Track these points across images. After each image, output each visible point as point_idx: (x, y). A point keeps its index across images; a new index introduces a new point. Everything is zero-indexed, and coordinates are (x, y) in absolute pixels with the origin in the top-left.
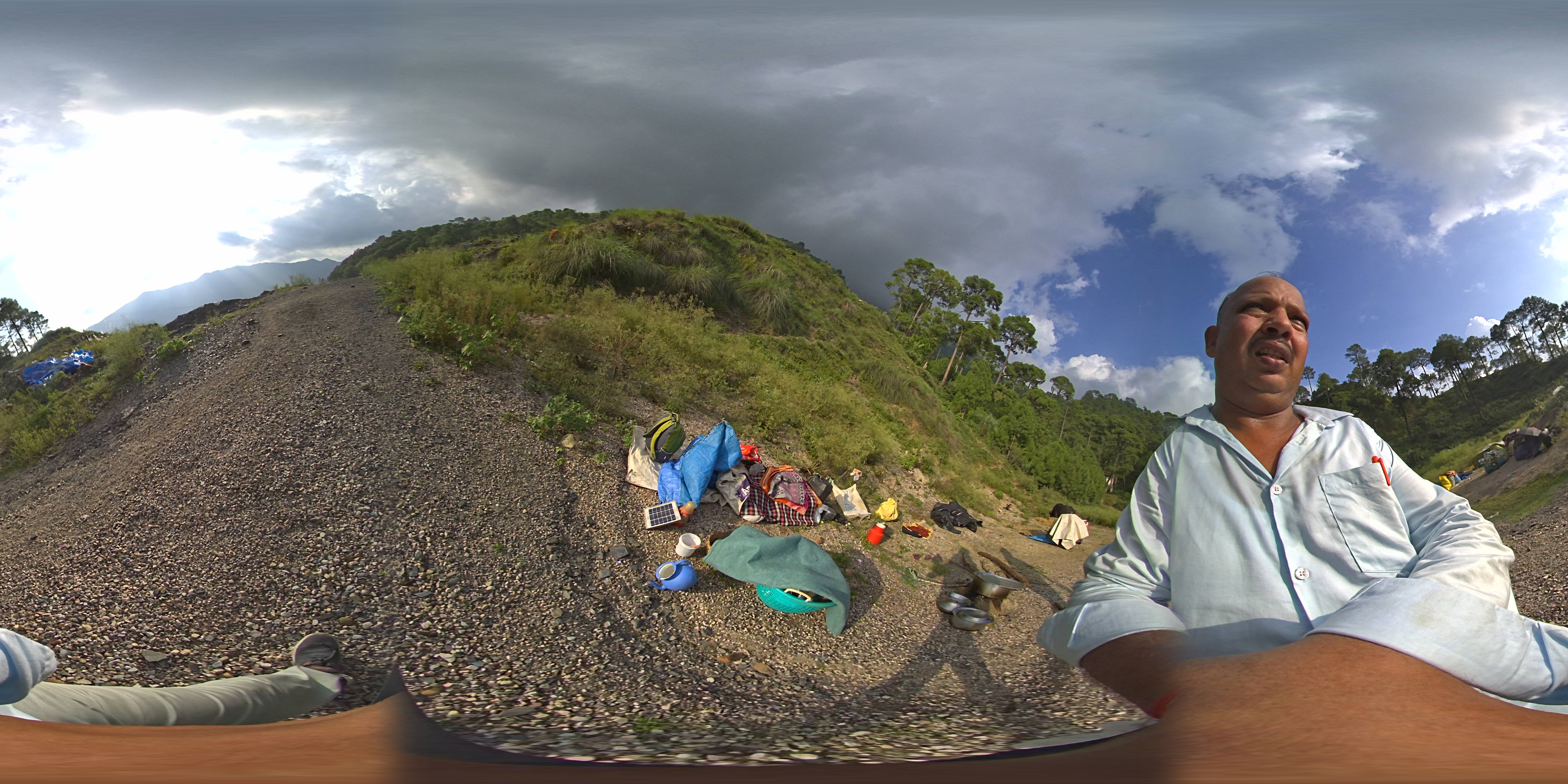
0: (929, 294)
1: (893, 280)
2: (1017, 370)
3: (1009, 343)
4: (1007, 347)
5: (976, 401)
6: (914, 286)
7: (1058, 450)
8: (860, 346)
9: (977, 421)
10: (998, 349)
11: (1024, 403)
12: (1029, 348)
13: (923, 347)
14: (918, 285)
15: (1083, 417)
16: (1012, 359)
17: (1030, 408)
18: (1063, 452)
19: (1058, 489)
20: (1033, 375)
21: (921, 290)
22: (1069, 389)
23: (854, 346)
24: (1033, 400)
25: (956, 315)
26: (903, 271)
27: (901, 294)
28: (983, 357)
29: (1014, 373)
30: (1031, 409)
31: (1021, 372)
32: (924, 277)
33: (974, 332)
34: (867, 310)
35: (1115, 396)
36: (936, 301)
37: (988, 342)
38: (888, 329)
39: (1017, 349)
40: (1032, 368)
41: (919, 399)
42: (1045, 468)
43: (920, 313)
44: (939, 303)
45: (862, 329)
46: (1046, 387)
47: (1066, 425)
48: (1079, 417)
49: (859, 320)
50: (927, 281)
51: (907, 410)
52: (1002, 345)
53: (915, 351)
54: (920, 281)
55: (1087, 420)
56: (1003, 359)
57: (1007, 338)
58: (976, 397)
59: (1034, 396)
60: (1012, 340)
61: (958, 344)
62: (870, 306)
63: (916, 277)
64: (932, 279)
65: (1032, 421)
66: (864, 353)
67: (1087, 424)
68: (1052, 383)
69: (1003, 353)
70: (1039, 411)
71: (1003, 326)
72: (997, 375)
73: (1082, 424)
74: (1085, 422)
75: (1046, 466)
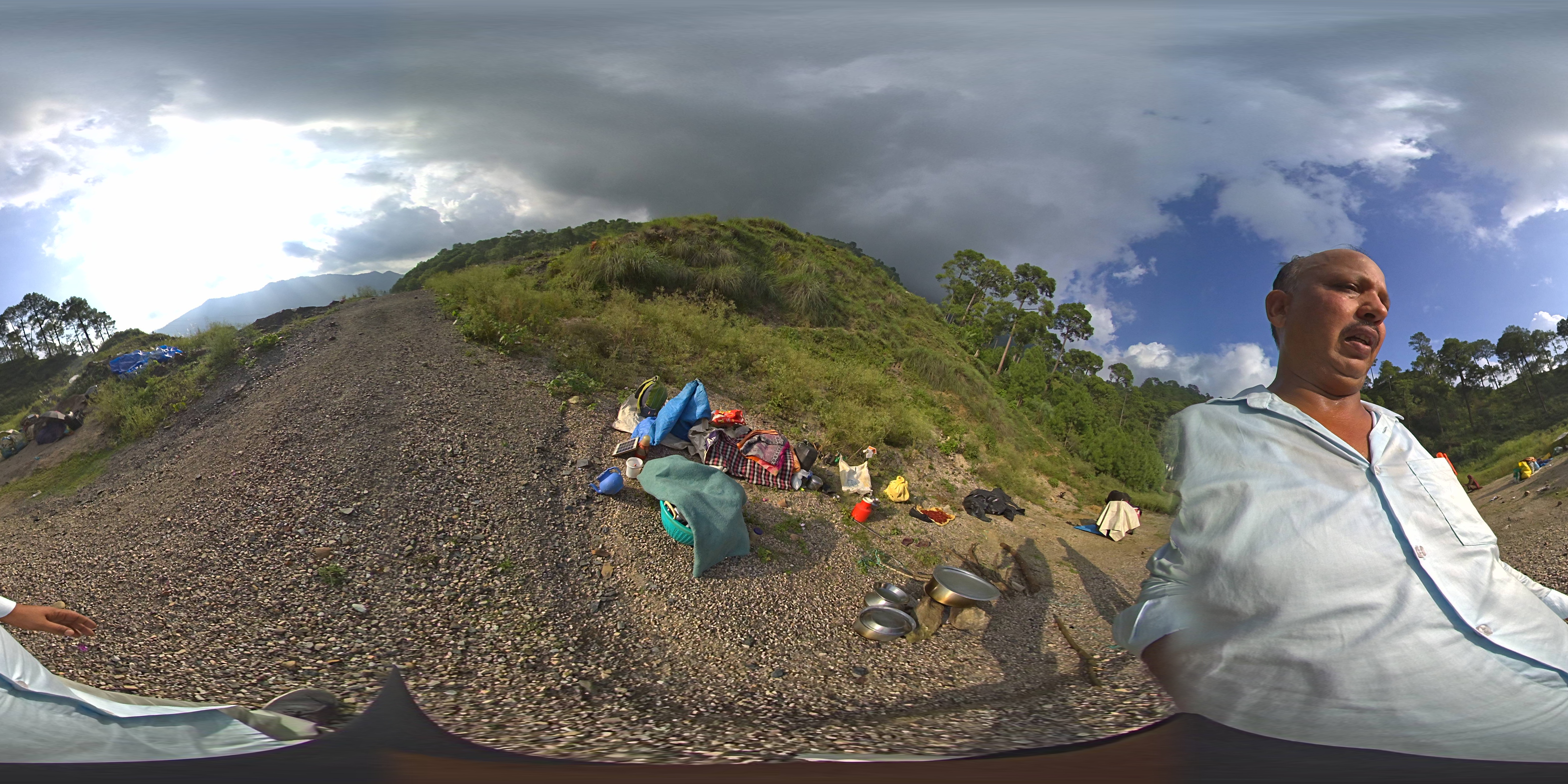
0: (981, 284)
1: (943, 272)
2: (1074, 358)
3: (1065, 330)
4: (1063, 334)
5: (1031, 388)
6: (965, 278)
7: (1115, 436)
8: (904, 335)
9: (1032, 408)
10: (1054, 337)
11: (1081, 389)
12: (1086, 335)
13: (975, 337)
14: (970, 277)
16: (1068, 346)
17: (1087, 394)
18: (1120, 437)
19: (1116, 477)
20: (1090, 362)
21: (973, 282)
22: (1127, 375)
23: (898, 334)
24: (1090, 387)
25: (1009, 304)
26: (953, 263)
27: (953, 286)
28: (1037, 345)
29: (1070, 360)
30: (1087, 396)
31: (1078, 360)
32: (975, 268)
33: (1027, 320)
34: (915, 301)
35: (1175, 384)
36: (988, 291)
37: (1042, 331)
38: (937, 320)
39: (1073, 337)
40: (1088, 355)
41: (967, 385)
42: (1102, 454)
43: (973, 304)
44: (991, 294)
45: (908, 319)
46: (1104, 375)
47: (1125, 412)
48: (1138, 404)
49: (905, 311)
50: (978, 272)
51: (954, 396)
52: (1058, 333)
53: (967, 340)
54: (971, 273)
55: (1146, 406)
56: (1060, 346)
57: (1063, 326)
58: (1031, 384)
59: (1092, 383)
60: (1068, 327)
61: (1012, 333)
62: (917, 297)
63: (967, 269)
64: (984, 270)
65: (1090, 407)
66: (909, 342)
67: (1147, 410)
68: (1110, 371)
69: (1059, 341)
70: (1097, 398)
71: (1058, 314)
72: (1054, 363)
73: (1141, 411)
74: (1144, 408)
75: (1103, 452)
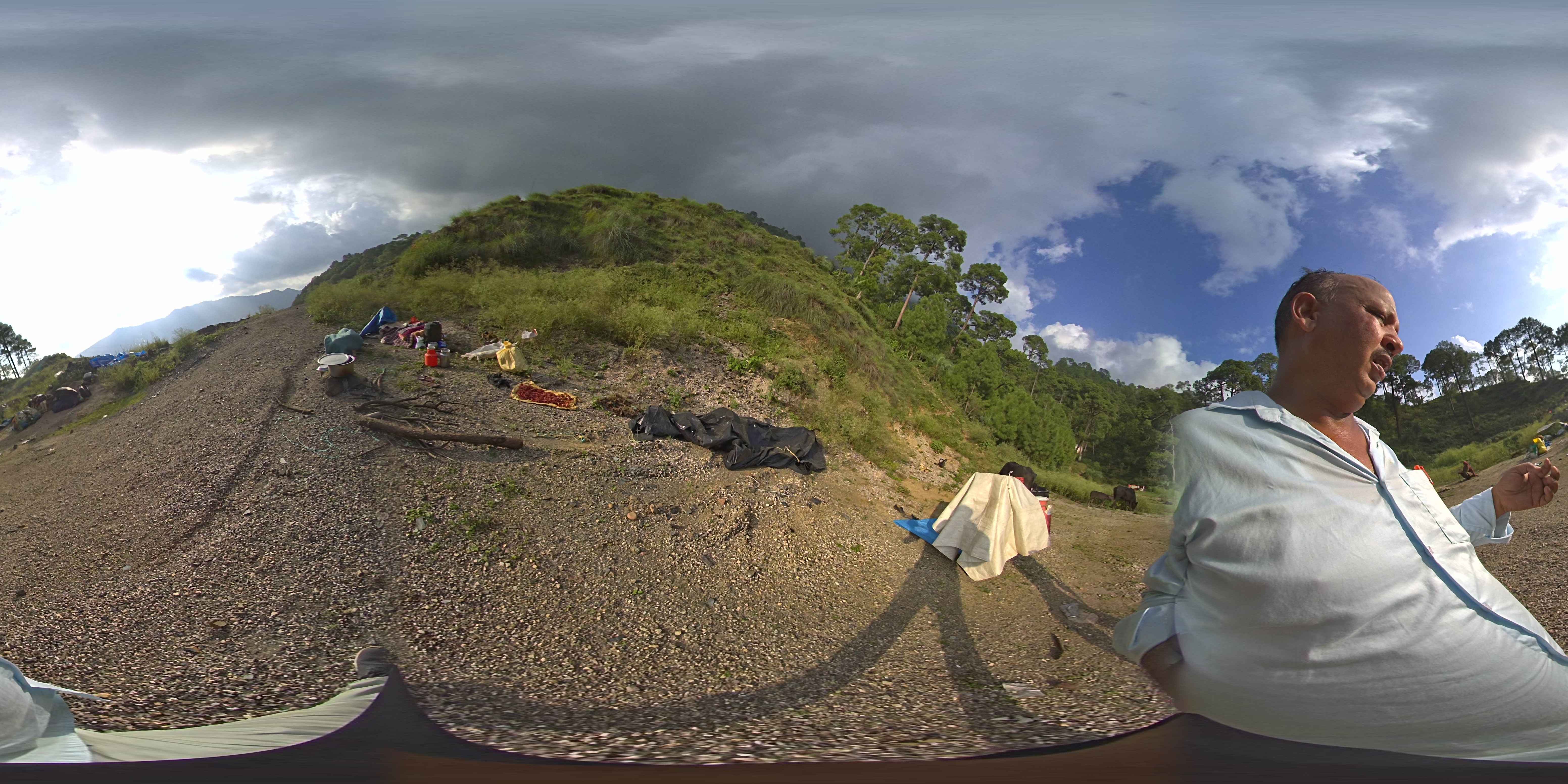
2: (984, 320)
3: (976, 292)
4: (974, 296)
6: (863, 233)
10: (964, 299)
12: (999, 298)
14: (869, 232)
15: (1055, 380)
16: (979, 308)
20: (1003, 326)
21: (872, 237)
22: (1042, 350)
24: (1002, 357)
26: (849, 218)
31: (989, 323)
32: (875, 223)
33: (931, 274)
35: (1089, 366)
37: (948, 285)
39: (985, 299)
40: (1001, 319)
42: (1005, 420)
43: (871, 258)
44: (894, 250)
46: (1017, 345)
47: (1036, 385)
48: (1052, 379)
52: (968, 294)
54: (870, 228)
55: (1060, 382)
56: (969, 308)
57: (975, 288)
59: (1003, 350)
60: (980, 289)
61: (913, 287)
67: (1060, 386)
68: (1024, 342)
69: (969, 303)
71: (969, 273)
72: (962, 325)
73: (1054, 386)
74: (1057, 383)
